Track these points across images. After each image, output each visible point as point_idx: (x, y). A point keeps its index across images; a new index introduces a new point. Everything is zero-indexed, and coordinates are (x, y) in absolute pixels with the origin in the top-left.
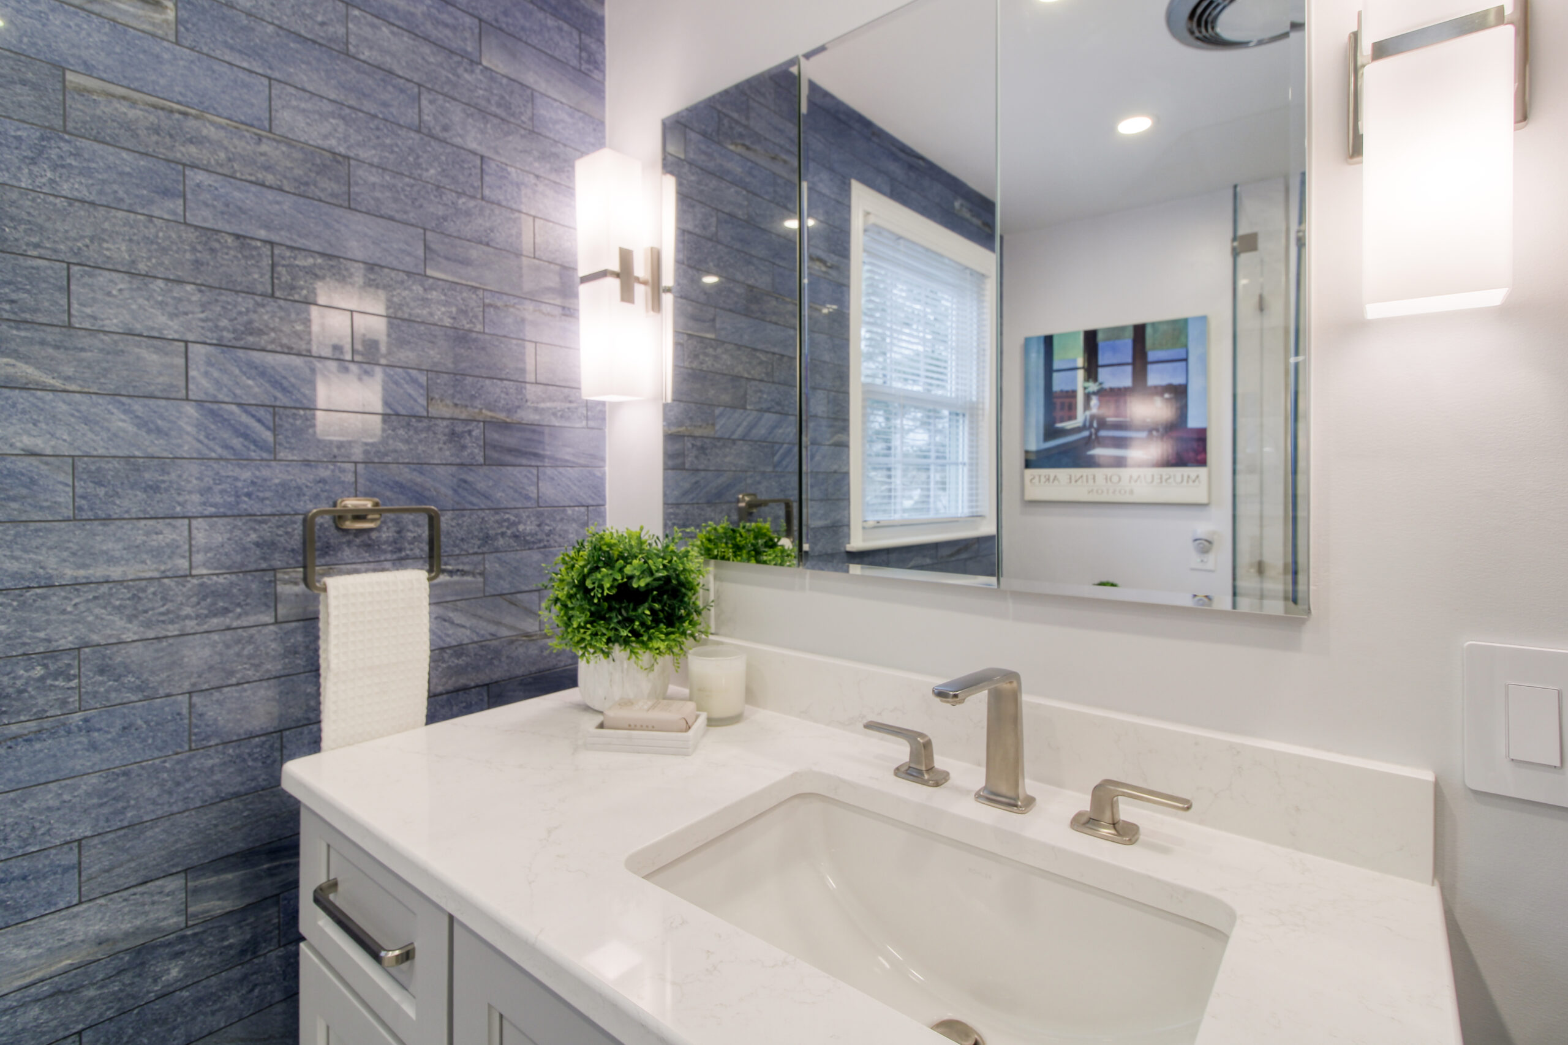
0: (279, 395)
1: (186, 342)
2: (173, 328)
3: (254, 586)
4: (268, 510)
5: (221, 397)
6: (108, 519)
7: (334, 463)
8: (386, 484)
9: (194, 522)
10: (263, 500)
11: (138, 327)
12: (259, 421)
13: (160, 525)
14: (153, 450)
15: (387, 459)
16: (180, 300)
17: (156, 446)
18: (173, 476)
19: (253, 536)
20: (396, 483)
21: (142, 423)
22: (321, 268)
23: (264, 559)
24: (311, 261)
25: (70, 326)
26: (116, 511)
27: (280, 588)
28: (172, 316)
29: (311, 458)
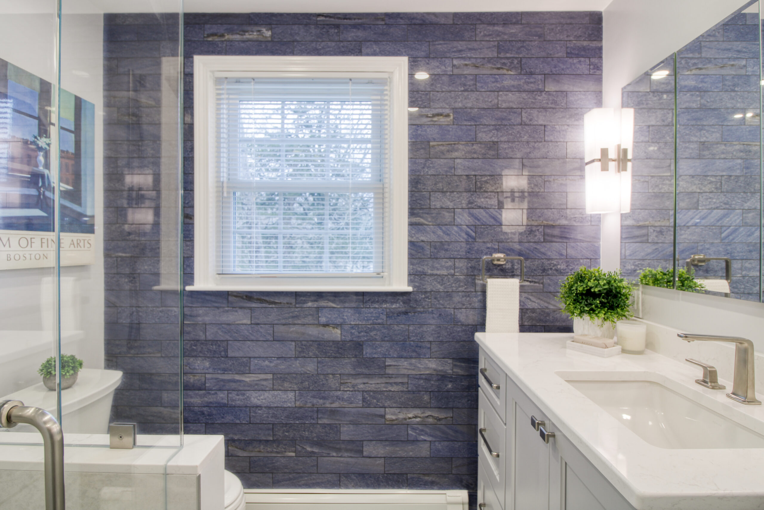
0: (477, 222)
1: (454, 209)
2: (451, 205)
3: (470, 280)
4: (474, 257)
5: (462, 224)
6: (437, 258)
7: (492, 242)
8: (508, 249)
9: (456, 260)
10: (472, 254)
11: (444, 206)
12: (471, 230)
13: (448, 260)
14: (447, 240)
15: (508, 241)
16: (452, 197)
17: (447, 238)
18: (451, 247)
19: (470, 265)
20: (511, 249)
21: (444, 232)
22: (489, 180)
23: (472, 272)
24: (486, 178)
25: (430, 208)
26: (438, 256)
27: (477, 281)
28: (451, 202)
29: (485, 241)
